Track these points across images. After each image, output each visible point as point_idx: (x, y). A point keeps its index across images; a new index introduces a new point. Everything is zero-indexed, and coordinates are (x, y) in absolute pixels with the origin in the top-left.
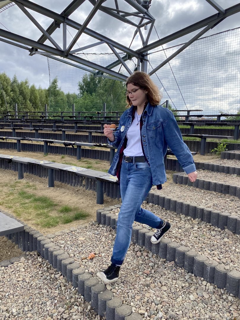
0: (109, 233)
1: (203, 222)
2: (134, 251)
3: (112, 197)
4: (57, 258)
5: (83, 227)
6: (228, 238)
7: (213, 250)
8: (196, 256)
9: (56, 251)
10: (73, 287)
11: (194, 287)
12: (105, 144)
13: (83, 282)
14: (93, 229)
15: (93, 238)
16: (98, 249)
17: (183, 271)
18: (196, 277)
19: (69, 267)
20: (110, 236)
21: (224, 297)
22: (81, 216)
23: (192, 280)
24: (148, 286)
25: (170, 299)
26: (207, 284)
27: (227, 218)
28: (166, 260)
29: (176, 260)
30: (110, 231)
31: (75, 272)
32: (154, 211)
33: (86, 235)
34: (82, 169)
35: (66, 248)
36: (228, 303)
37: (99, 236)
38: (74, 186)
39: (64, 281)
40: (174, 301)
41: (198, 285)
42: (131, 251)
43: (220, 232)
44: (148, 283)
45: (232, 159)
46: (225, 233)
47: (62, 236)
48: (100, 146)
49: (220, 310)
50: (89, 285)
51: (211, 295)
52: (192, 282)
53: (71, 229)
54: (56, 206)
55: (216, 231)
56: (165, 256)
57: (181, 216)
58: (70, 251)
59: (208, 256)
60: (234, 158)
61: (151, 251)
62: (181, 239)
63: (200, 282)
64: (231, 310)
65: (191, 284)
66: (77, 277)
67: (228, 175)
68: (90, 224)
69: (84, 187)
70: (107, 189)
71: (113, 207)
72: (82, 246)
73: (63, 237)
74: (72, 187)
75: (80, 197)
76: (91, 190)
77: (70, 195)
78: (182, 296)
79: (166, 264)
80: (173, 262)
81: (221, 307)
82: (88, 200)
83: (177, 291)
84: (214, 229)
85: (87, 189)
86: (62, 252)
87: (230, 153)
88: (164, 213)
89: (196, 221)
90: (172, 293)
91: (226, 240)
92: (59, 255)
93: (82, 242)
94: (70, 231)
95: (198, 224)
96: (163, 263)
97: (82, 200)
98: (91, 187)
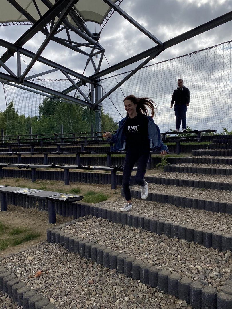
0: (58, 250)
1: (144, 230)
2: (80, 264)
3: (65, 216)
4: (4, 280)
5: (33, 247)
6: (164, 242)
7: (149, 254)
8: (134, 261)
9: (2, 273)
10: (19, 306)
11: (131, 289)
12: (59, 165)
13: (27, 300)
14: (43, 248)
15: (42, 256)
16: (46, 266)
17: (123, 276)
18: (134, 280)
19: (14, 287)
20: (59, 252)
21: (156, 294)
22: (31, 237)
23: (130, 283)
24: (90, 294)
25: (109, 303)
26: (142, 285)
27: (163, 224)
28: (109, 269)
29: (118, 267)
30: (60, 248)
31: (20, 291)
32: (102, 225)
33: (35, 254)
34: (36, 191)
35: (14, 269)
36: (158, 299)
37: (48, 254)
38: (28, 208)
39: (9, 302)
40: (112, 304)
41: (135, 287)
42: (78, 264)
43: (157, 237)
44: (91, 291)
45: (173, 172)
46: (162, 237)
47: (10, 257)
48: (54, 167)
49: (152, 306)
50: (33, 301)
51: (145, 294)
52: (129, 286)
53: (20, 250)
54: (7, 229)
55: (154, 237)
56: (108, 265)
57: (126, 227)
58: (17, 272)
59: (144, 260)
60: (175, 171)
61: (96, 261)
62: (123, 248)
63: (137, 284)
64: (161, 306)
65: (129, 287)
66: (22, 295)
67: (169, 186)
68: (40, 243)
69: (38, 208)
70: (59, 209)
71: (63, 225)
72: (30, 265)
73: (12, 258)
74: (26, 209)
75: (32, 218)
76: (44, 211)
77: (23, 217)
78: (120, 299)
79: (108, 273)
80: (115, 270)
81: (152, 304)
82: (41, 221)
83: (116, 295)
84: (153, 236)
85: (40, 210)
86: (9, 274)
87: (171, 167)
88: (111, 226)
89: (138, 231)
90: (111, 298)
91: (162, 244)
92: (5, 276)
93: (30, 261)
94: (19, 252)
95: (140, 232)
96: (106, 271)
97: (34, 222)
98: (44, 207)
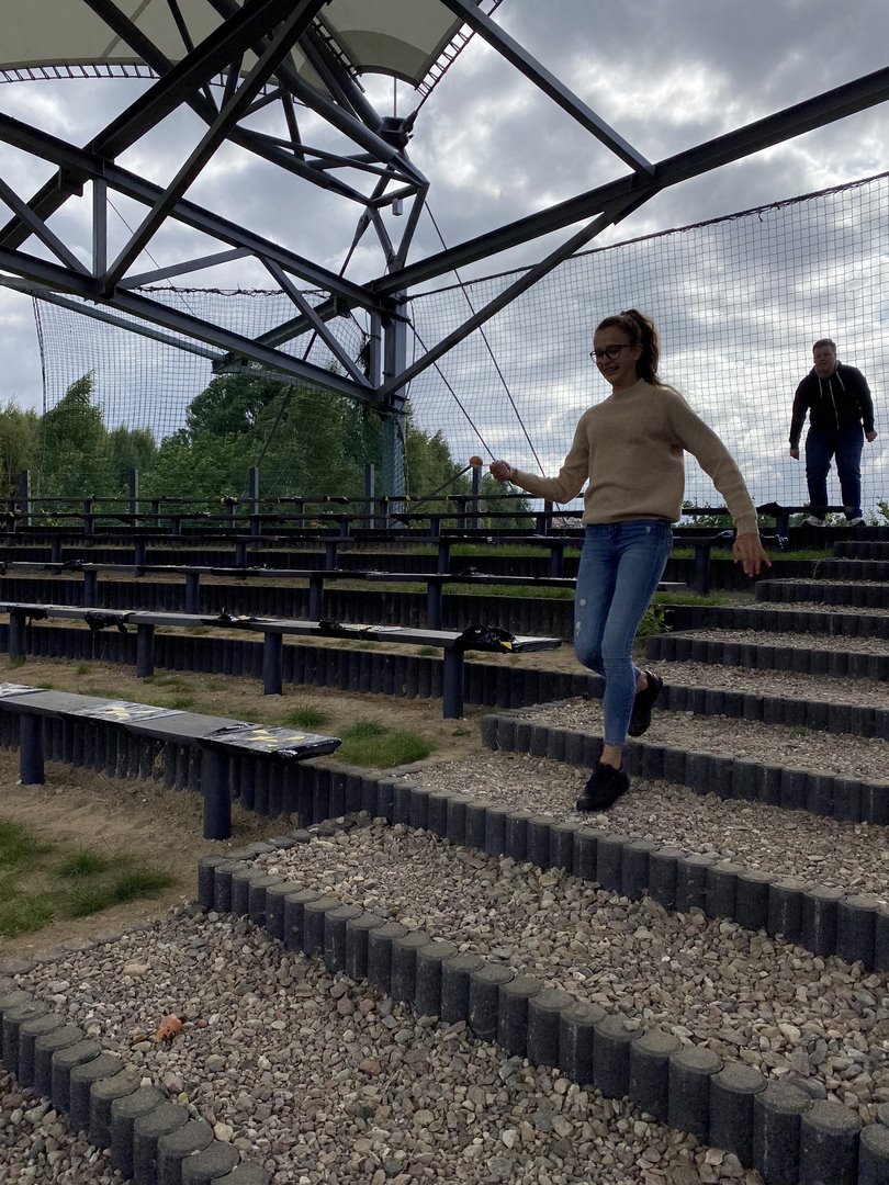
0: (240, 939)
1: (571, 879)
2: (326, 997)
3: (265, 811)
4: (37, 1046)
5: (146, 925)
6: (650, 928)
7: (595, 972)
8: (537, 993)
9: (32, 1019)
10: (93, 1147)
11: (525, 1102)
12: (243, 617)
13: (129, 1124)
14: (184, 931)
15: (181, 961)
16: (196, 1000)
17: (493, 1051)
18: (536, 1068)
19: (78, 1074)
20: (246, 949)
21: (622, 1125)
22: (138, 887)
23: (522, 1080)
24: (368, 1113)
25: (441, 1151)
26: (568, 1087)
27: (645, 857)
28: (440, 1019)
29: (472, 1016)
30: (247, 932)
31: (101, 1089)
32: (410, 852)
33: (154, 953)
34: (153, 710)
35: (74, 1006)
36: (631, 1144)
37: (203, 955)
38: (123, 775)
39: (58, 1128)
40: (453, 1156)
41: (539, 1095)
42: (319, 999)
43: (624, 908)
44: (370, 1104)
45: (684, 660)
46: (642, 909)
47: (59, 962)
48: (225, 623)
49: (606, 1170)
50: (151, 1132)
51: (578, 1124)
52: (519, 1087)
53: (99, 937)
54: (46, 853)
55: (613, 906)
56: (434, 1006)
57: (501, 864)
58: (88, 1016)
59: (576, 993)
60: (690, 657)
61: (389, 991)
62: (493, 942)
63: (547, 1083)
64: (641, 1169)
65: (518, 1092)
66: (106, 1106)
67: (667, 713)
68: (173, 912)
69: (161, 779)
70: (244, 782)
71: (260, 846)
72: (137, 993)
73: (66, 965)
74: (116, 780)
75: (142, 815)
76: (185, 790)
77: (103, 810)
78: (482, 1137)
79: (437, 1035)
80: (461, 1025)
81: (608, 1159)
82: (173, 826)
83: (469, 1122)
84: (607, 901)
85: (169, 785)
86: (57, 1023)
87: (675, 640)
88: (443, 858)
89: (548, 879)
90: (450, 1131)
91: (642, 933)
92: (41, 1033)
93: (137, 978)
94: (92, 944)
95: (557, 885)
96: (428, 1029)
97: (148, 829)
98: (186, 777)
